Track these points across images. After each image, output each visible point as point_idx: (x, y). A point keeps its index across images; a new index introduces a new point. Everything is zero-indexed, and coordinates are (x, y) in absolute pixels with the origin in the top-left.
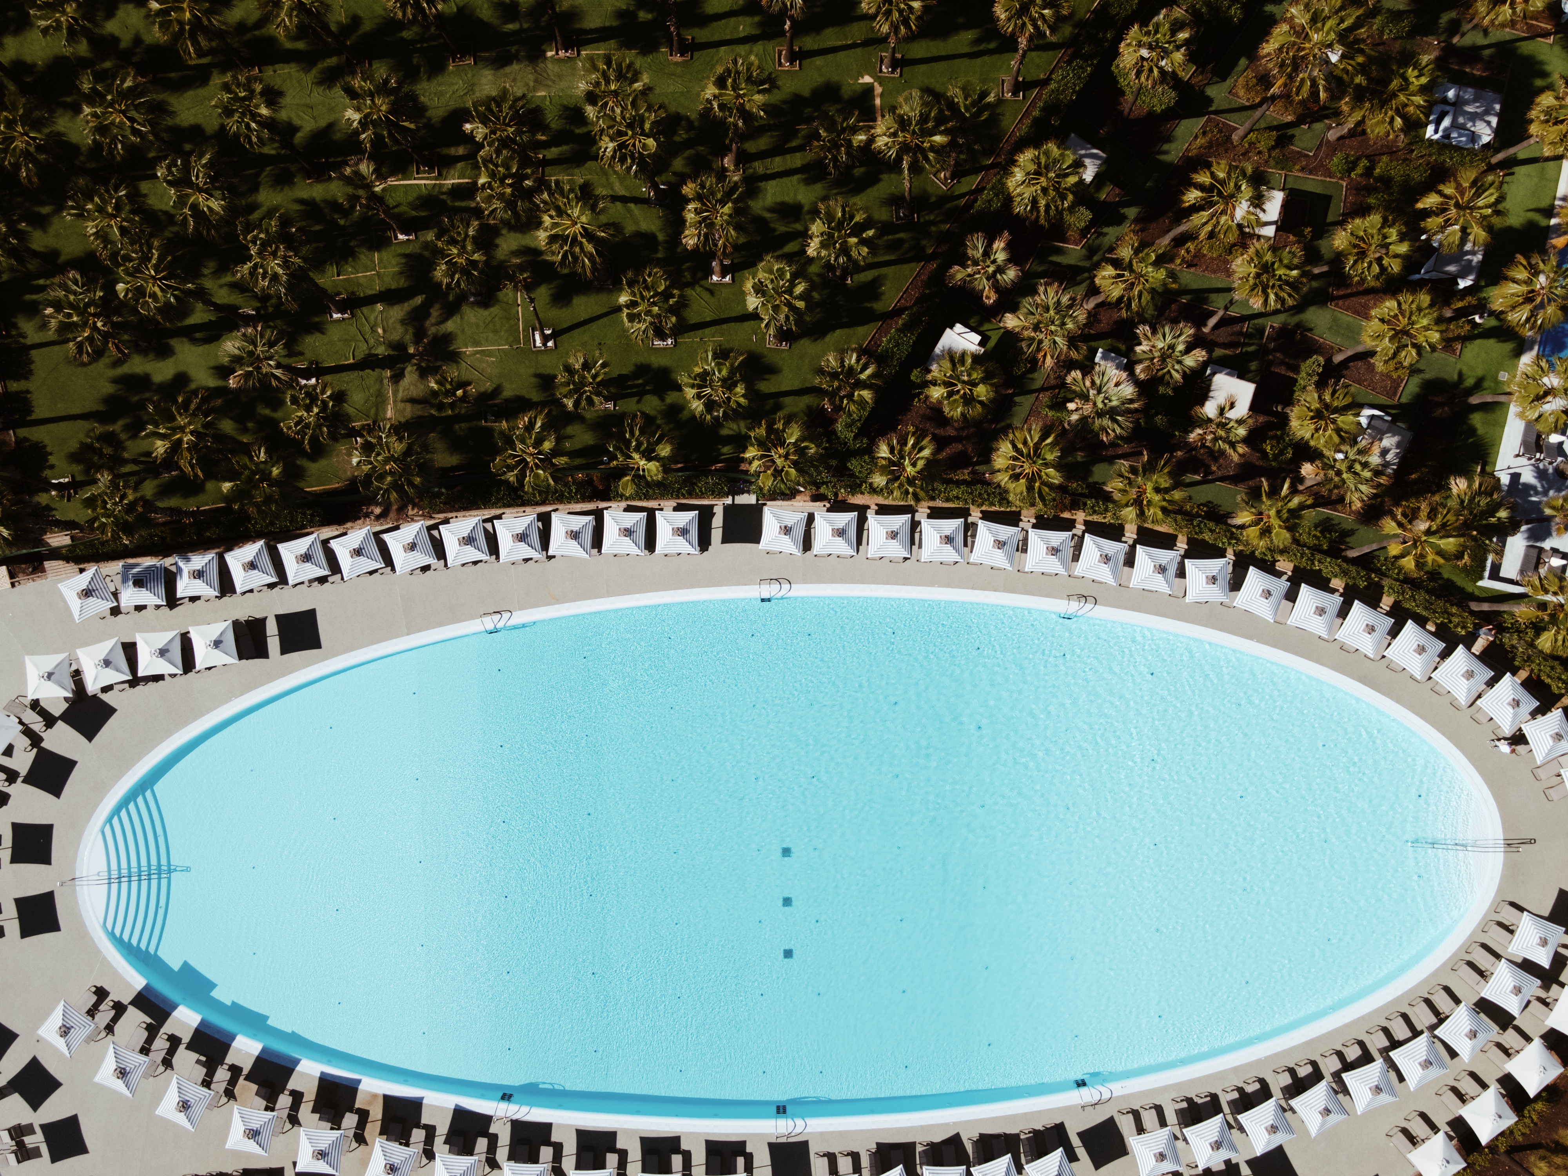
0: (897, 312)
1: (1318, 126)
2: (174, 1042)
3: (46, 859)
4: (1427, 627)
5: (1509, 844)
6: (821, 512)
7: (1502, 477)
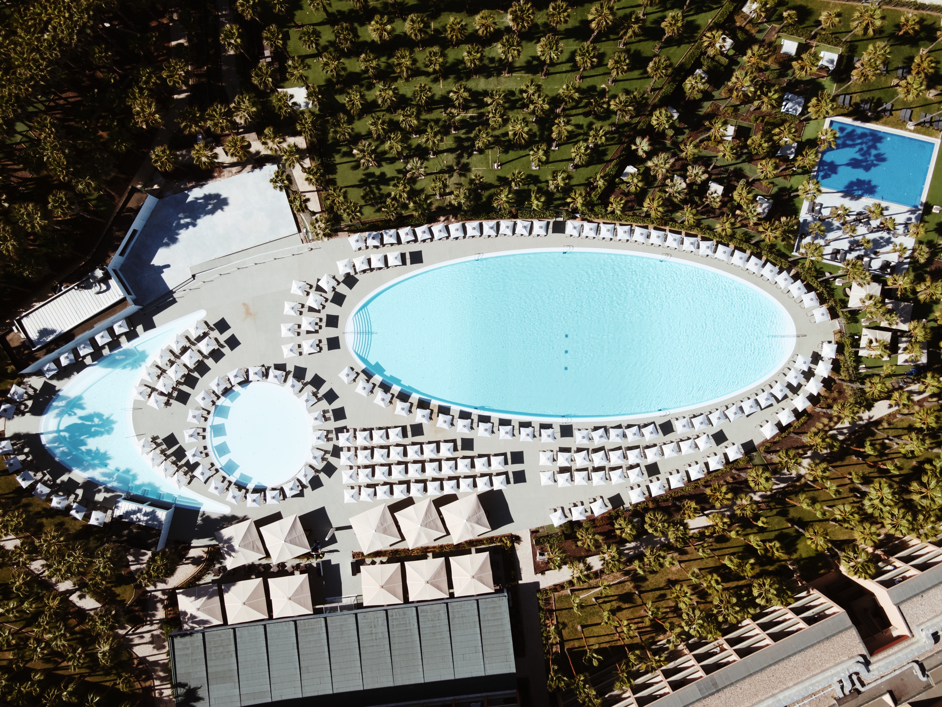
0: (611, 161)
1: (747, 106)
2: (374, 385)
3: (336, 326)
4: (774, 265)
5: (798, 336)
6: (585, 224)
7: (801, 220)
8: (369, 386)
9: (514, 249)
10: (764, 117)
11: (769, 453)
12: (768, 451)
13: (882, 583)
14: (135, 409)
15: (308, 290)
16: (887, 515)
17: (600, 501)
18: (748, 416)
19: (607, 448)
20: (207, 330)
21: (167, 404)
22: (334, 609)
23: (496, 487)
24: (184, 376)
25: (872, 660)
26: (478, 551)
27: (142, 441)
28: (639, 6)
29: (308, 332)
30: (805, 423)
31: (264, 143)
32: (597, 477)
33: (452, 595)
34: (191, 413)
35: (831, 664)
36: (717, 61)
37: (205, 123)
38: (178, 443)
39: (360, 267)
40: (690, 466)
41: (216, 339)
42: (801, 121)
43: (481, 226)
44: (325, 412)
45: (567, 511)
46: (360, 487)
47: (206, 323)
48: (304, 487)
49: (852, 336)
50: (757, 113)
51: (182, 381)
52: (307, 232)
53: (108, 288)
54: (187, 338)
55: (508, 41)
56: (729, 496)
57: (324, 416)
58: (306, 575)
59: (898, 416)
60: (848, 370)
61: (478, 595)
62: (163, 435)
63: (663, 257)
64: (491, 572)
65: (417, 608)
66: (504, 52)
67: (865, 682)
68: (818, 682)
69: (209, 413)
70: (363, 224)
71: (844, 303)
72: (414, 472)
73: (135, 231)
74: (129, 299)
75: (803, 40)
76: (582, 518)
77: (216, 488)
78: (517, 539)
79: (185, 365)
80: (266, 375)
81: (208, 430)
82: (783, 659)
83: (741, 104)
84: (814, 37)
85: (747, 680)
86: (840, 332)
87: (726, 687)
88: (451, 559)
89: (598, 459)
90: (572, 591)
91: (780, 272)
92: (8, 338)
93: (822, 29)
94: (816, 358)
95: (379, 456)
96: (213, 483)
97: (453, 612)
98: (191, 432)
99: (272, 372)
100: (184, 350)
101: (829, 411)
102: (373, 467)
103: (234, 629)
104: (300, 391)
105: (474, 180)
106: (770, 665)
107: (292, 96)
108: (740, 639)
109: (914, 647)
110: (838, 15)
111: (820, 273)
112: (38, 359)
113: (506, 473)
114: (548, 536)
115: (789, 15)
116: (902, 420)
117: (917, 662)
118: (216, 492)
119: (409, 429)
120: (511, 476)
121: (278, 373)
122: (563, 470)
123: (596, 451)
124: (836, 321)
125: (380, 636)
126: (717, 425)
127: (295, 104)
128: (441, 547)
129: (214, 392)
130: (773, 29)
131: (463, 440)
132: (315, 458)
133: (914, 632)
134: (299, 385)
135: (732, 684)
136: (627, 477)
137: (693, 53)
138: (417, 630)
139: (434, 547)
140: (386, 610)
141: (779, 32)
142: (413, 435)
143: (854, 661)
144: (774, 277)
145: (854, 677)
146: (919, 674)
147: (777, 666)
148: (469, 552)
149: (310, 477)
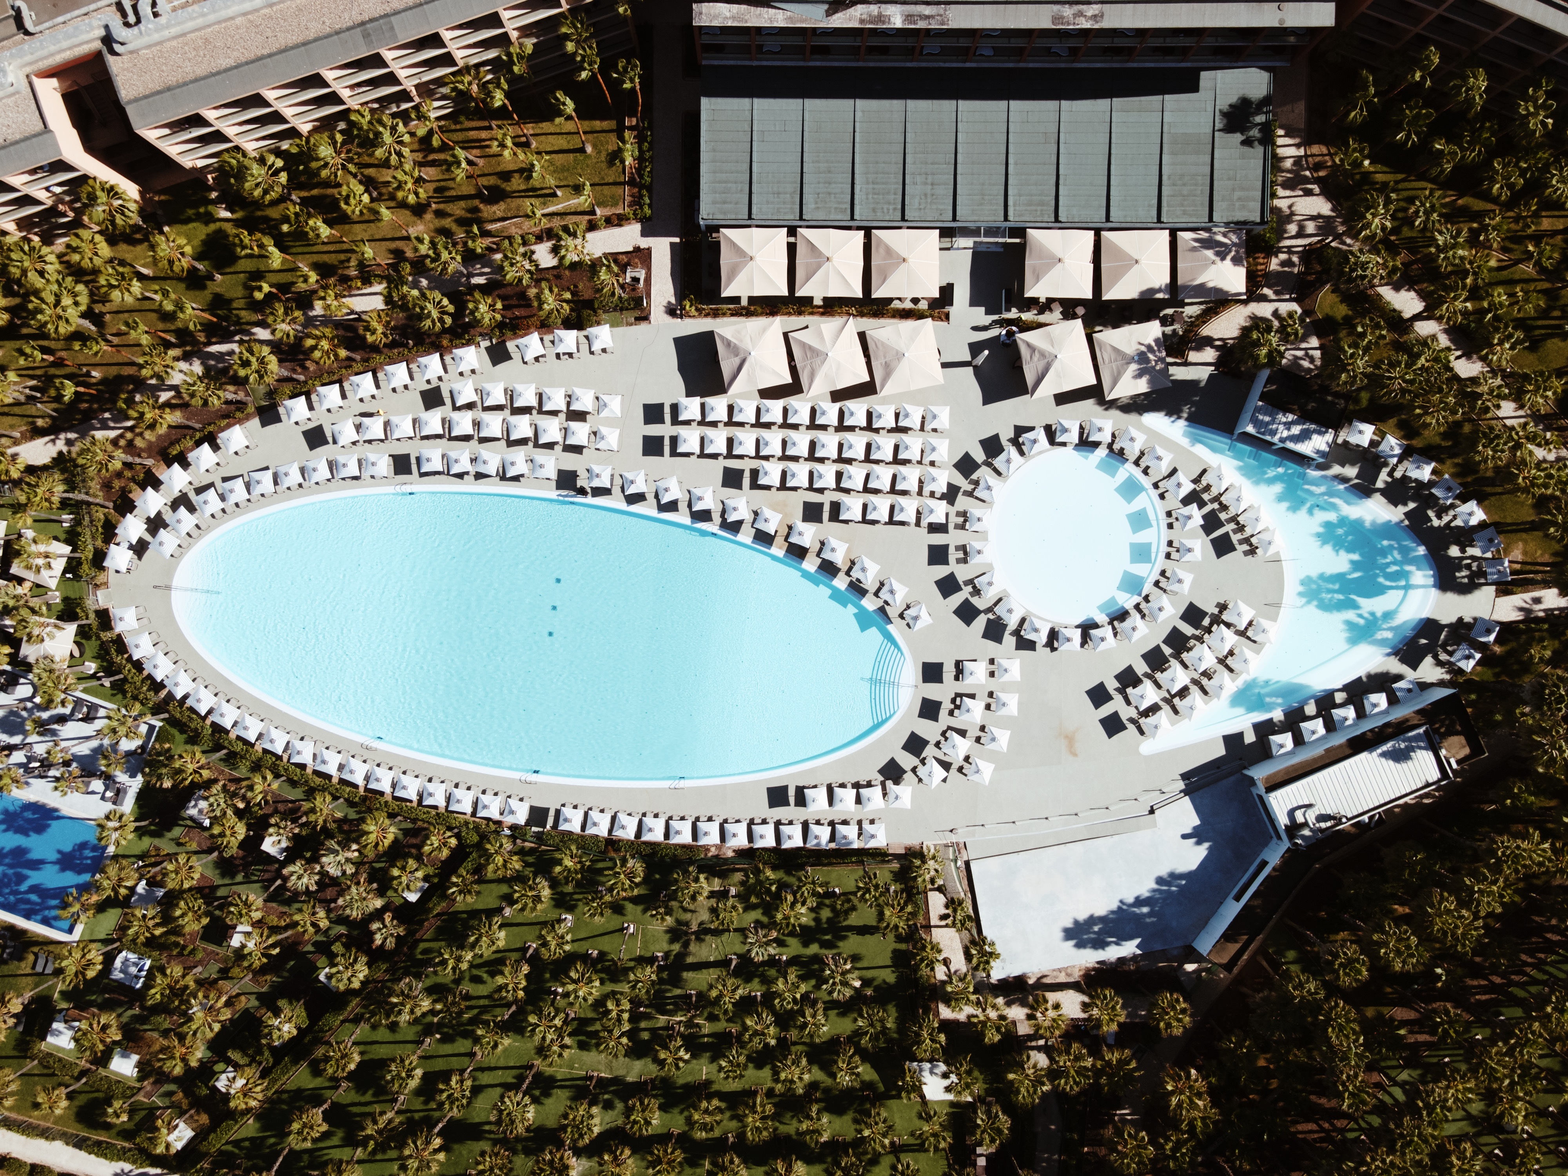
0: (436, 917)
1: (206, 975)
2: (876, 594)
3: (925, 701)
4: (192, 710)
5: (168, 588)
6: (496, 816)
7: (140, 778)
8: (884, 595)
9: (618, 789)
10: (180, 954)
11: (238, 402)
12: (240, 405)
13: (70, 168)
14: (1278, 605)
15: (966, 765)
16: (53, 277)
17: (529, 356)
18: (267, 468)
19: (503, 443)
20: (1142, 721)
21: (1223, 607)
22: (991, 231)
23: (696, 401)
24: (1189, 650)
25: (98, 45)
26: (736, 300)
27: (1271, 551)
28: (359, 1162)
29: (972, 696)
30: (172, 444)
31: (1002, 1018)
32: (528, 398)
33: (792, 231)
34: (1186, 587)
35: (168, 45)
36: (247, 1055)
37: (1093, 1065)
38: (1212, 541)
39: (876, 793)
40: (373, 397)
41: (1128, 703)
42: (119, 940)
43: (667, 835)
44: (964, 561)
45: (584, 347)
46: (922, 429)
47: (1142, 732)
48: (1015, 442)
49: (77, 577)
50: (190, 961)
51: (1192, 642)
52: (956, 861)
53: (1291, 813)
54: (1176, 712)
55: (581, 1136)
56: (310, 342)
57: (966, 553)
58: (1028, 294)
59: (18, 435)
60: (92, 521)
61: (749, 226)
62: (1236, 557)
63: (376, 744)
64: (723, 262)
65: (852, 219)
66: (591, 1117)
67: (114, 8)
68: (192, 19)
69: (1157, 584)
70: (862, 863)
71: (83, 634)
72: (829, 444)
73: (1237, 898)
74: (1261, 790)
75: (102, 1072)
76: (561, 333)
77: (1159, 458)
78: (671, 311)
79: (1186, 667)
80: (1053, 635)
81: (1162, 555)
82: (247, 63)
83: (216, 981)
84: (84, 1073)
85: (312, 36)
86: (97, 586)
87: (349, 29)
88: (785, 292)
89: (522, 427)
90: (593, 213)
91: (186, 697)
92: (1466, 751)
93: (67, 1087)
94: (140, 548)
95: (883, 477)
96: (1164, 468)
97: (793, 203)
98: (1188, 557)
99: (1042, 638)
100: (1183, 692)
101: (130, 459)
102: (896, 461)
103: (1159, 220)
104: (1000, 600)
105: (667, 914)
106: (270, 55)
107: (948, 1089)
108: (318, 102)
109: (28, 58)
110: (37, 1106)
111: (119, 688)
112: (1419, 712)
113: (675, 421)
114: (622, 309)
115: (118, 1116)
116: (12, 427)
117: (27, 33)
118: (1160, 451)
119: (826, 515)
120: (667, 417)
121: (1031, 636)
122: (580, 416)
123: (523, 442)
124: (102, 603)
125: (919, 179)
126: (319, 459)
127: (945, 1076)
128: (800, 313)
129: (1143, 616)
130: (149, 1095)
131: (739, 486)
132: (989, 488)
133: (24, 83)
134: (1000, 610)
135: (337, 33)
136: (479, 391)
137: (284, 1074)
138: (857, 181)
139: (812, 313)
140: (903, 221)
141: (139, 1089)
142: (821, 505)
143: (130, 47)
144: (197, 690)
145: (132, 19)
146: (26, 13)
147: (259, 54)
148: (751, 299)
149: (1002, 457)
